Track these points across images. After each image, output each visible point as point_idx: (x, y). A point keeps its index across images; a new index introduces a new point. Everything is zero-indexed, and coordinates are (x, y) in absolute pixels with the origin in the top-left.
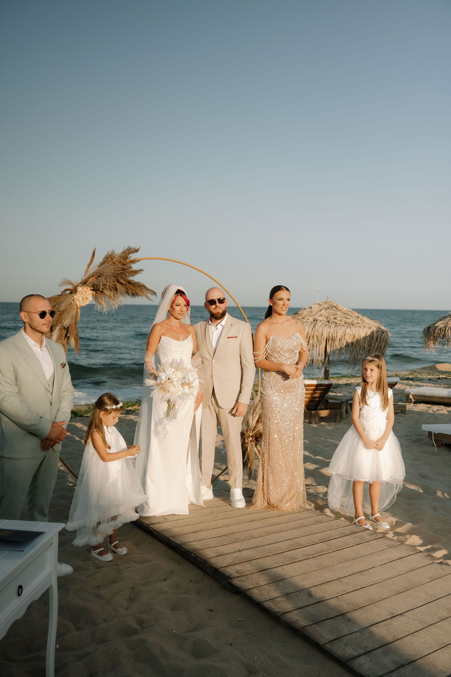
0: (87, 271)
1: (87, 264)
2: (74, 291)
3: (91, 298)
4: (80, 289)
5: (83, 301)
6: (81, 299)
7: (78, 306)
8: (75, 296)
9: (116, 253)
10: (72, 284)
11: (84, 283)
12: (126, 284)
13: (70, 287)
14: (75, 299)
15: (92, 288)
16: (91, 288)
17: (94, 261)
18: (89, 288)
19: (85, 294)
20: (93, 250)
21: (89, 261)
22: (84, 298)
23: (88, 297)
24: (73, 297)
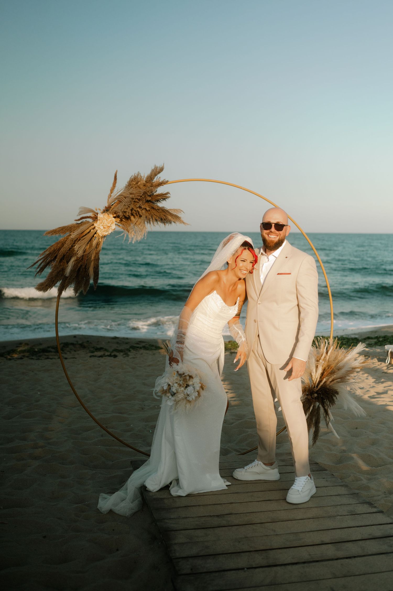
0: (110, 196)
1: (110, 189)
2: (95, 218)
3: (114, 227)
4: (100, 216)
5: (104, 229)
6: (102, 228)
7: (100, 235)
8: (95, 225)
9: (142, 175)
10: (92, 211)
11: (107, 210)
12: (149, 210)
13: (90, 214)
14: (96, 227)
15: (115, 215)
16: (113, 215)
17: (117, 185)
18: (111, 216)
19: (106, 222)
20: (115, 173)
21: (111, 185)
22: (105, 227)
23: (109, 225)
24: (93, 225)
